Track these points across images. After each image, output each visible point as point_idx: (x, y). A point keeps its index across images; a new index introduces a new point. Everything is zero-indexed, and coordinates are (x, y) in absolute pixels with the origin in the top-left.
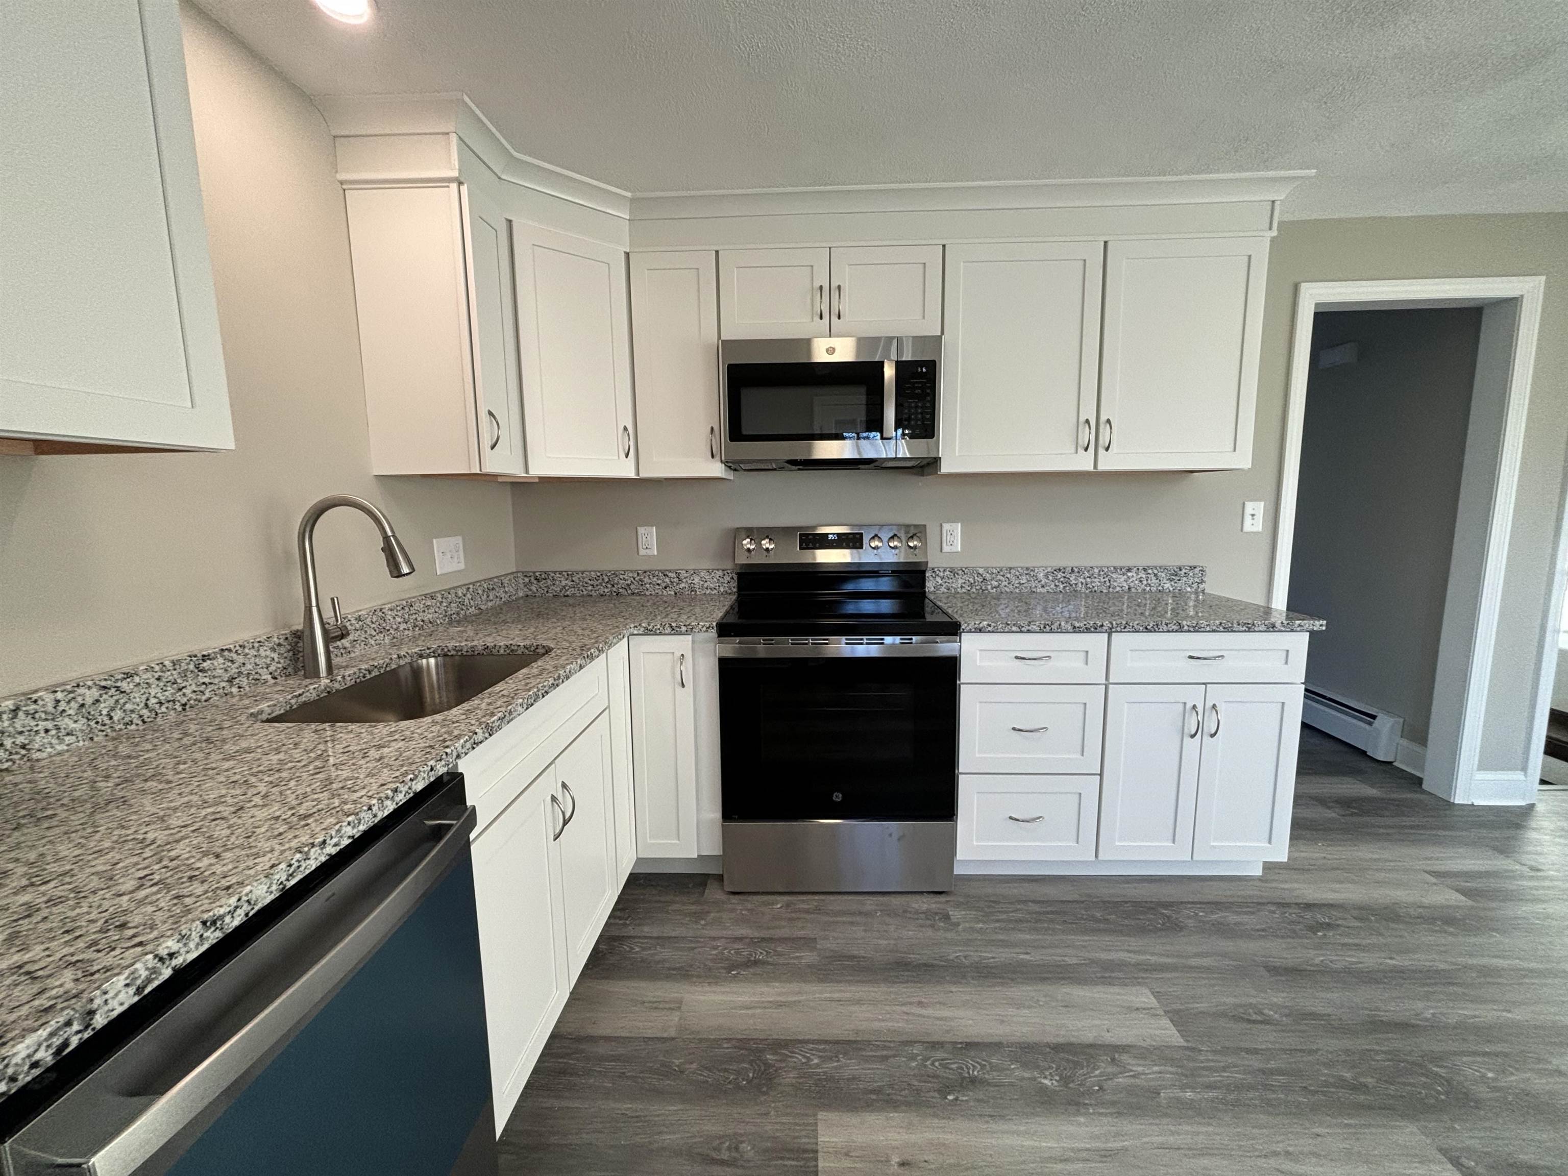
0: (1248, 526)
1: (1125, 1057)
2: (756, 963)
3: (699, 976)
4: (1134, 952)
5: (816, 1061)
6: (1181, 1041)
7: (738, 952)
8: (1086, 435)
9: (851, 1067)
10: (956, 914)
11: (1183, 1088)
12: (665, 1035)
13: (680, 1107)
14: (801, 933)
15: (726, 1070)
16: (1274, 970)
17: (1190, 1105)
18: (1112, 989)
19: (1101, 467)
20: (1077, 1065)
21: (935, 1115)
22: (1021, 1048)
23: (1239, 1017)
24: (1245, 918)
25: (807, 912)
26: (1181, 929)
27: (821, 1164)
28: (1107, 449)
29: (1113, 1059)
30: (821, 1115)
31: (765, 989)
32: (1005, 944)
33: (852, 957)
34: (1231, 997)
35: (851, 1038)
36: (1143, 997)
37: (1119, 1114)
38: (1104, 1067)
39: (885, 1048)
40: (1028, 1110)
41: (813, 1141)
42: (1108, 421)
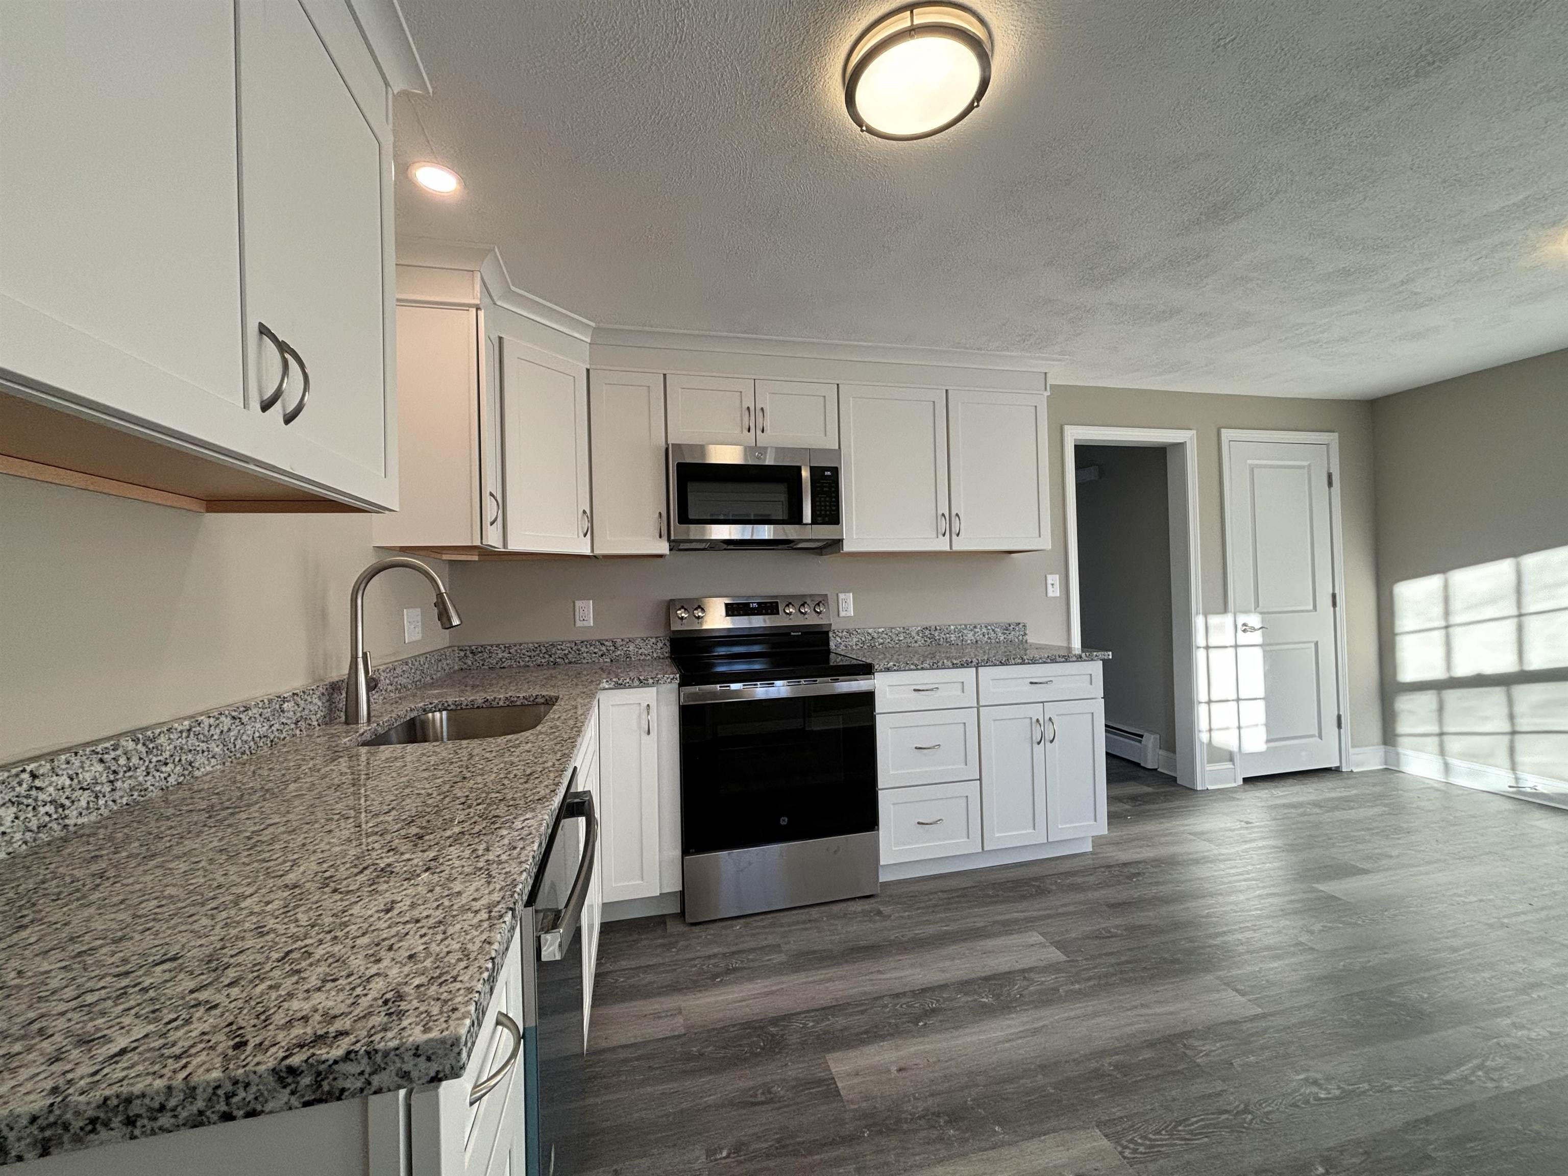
0: (1051, 594)
1: (1032, 975)
2: (735, 970)
3: (687, 988)
4: (1022, 912)
5: (811, 1024)
6: (1065, 958)
7: (715, 965)
8: (943, 525)
9: (840, 1022)
10: (886, 910)
11: (1072, 984)
12: (676, 1033)
13: (710, 1077)
14: (765, 943)
15: (740, 1045)
16: (1112, 906)
17: (1079, 992)
18: (1011, 937)
19: (955, 548)
20: (1001, 986)
21: (914, 1037)
22: (962, 984)
23: (1097, 936)
24: (1087, 879)
25: (764, 927)
26: (1049, 892)
27: (840, 1085)
28: (958, 535)
29: (1025, 978)
30: (828, 1056)
31: (751, 986)
32: (928, 922)
33: (815, 952)
34: (1087, 927)
35: (834, 1004)
36: (1035, 937)
37: (1036, 1007)
38: (1020, 983)
39: (862, 1005)
40: (978, 1018)
41: (827, 1073)
42: (957, 515)
